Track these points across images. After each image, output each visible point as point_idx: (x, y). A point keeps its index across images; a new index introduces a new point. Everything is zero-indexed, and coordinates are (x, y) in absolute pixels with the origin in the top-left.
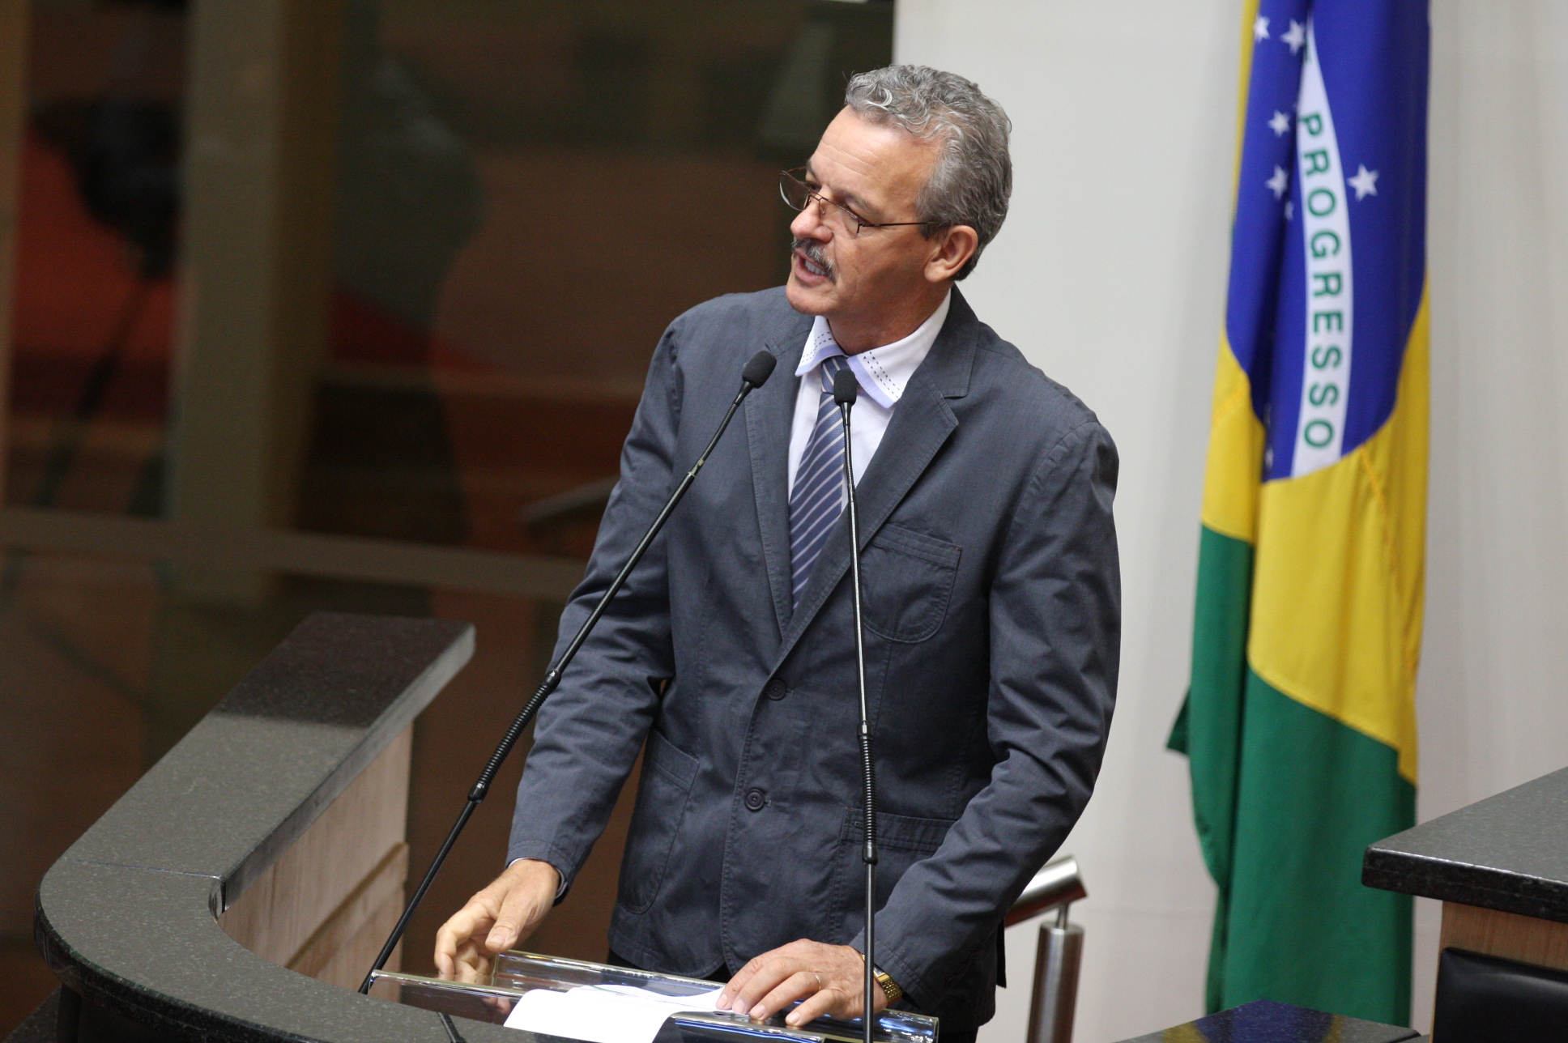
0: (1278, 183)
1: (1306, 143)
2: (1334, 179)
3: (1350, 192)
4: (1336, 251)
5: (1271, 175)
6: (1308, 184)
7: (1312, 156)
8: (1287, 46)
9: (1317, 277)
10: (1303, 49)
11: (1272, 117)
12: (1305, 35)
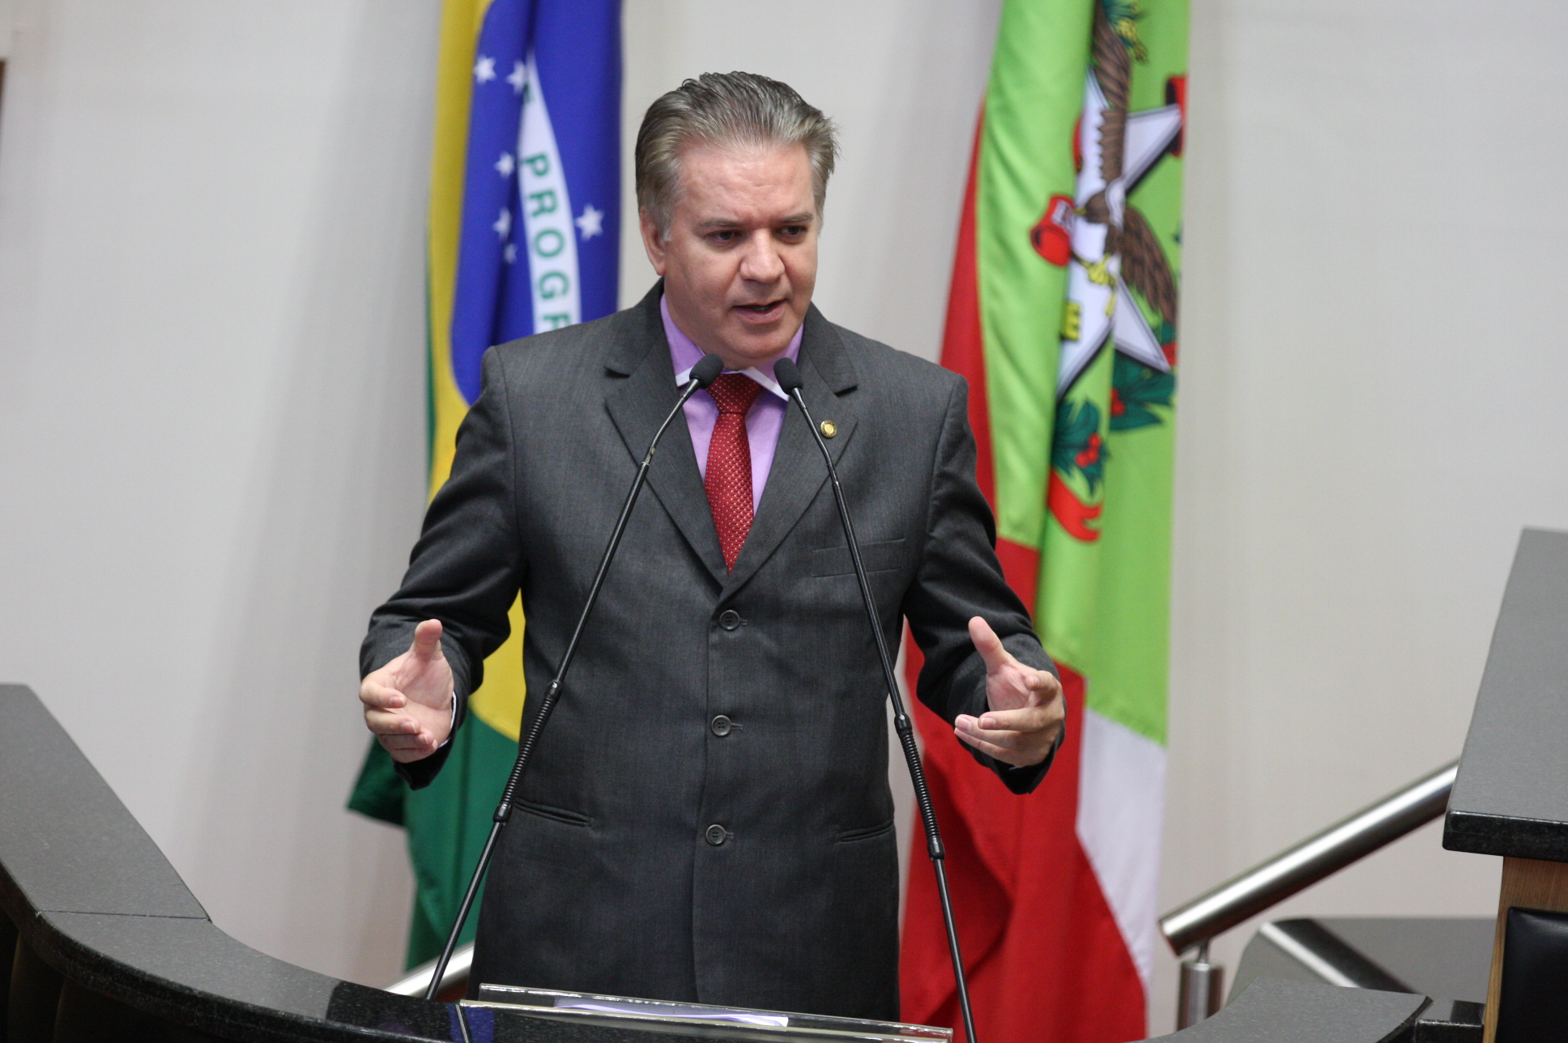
0: (503, 225)
1: (530, 184)
2: (561, 219)
3: (578, 231)
4: (565, 291)
5: (497, 218)
6: (534, 226)
7: (539, 196)
8: (511, 87)
9: (546, 318)
10: (526, 88)
11: (498, 159)
12: (526, 75)
